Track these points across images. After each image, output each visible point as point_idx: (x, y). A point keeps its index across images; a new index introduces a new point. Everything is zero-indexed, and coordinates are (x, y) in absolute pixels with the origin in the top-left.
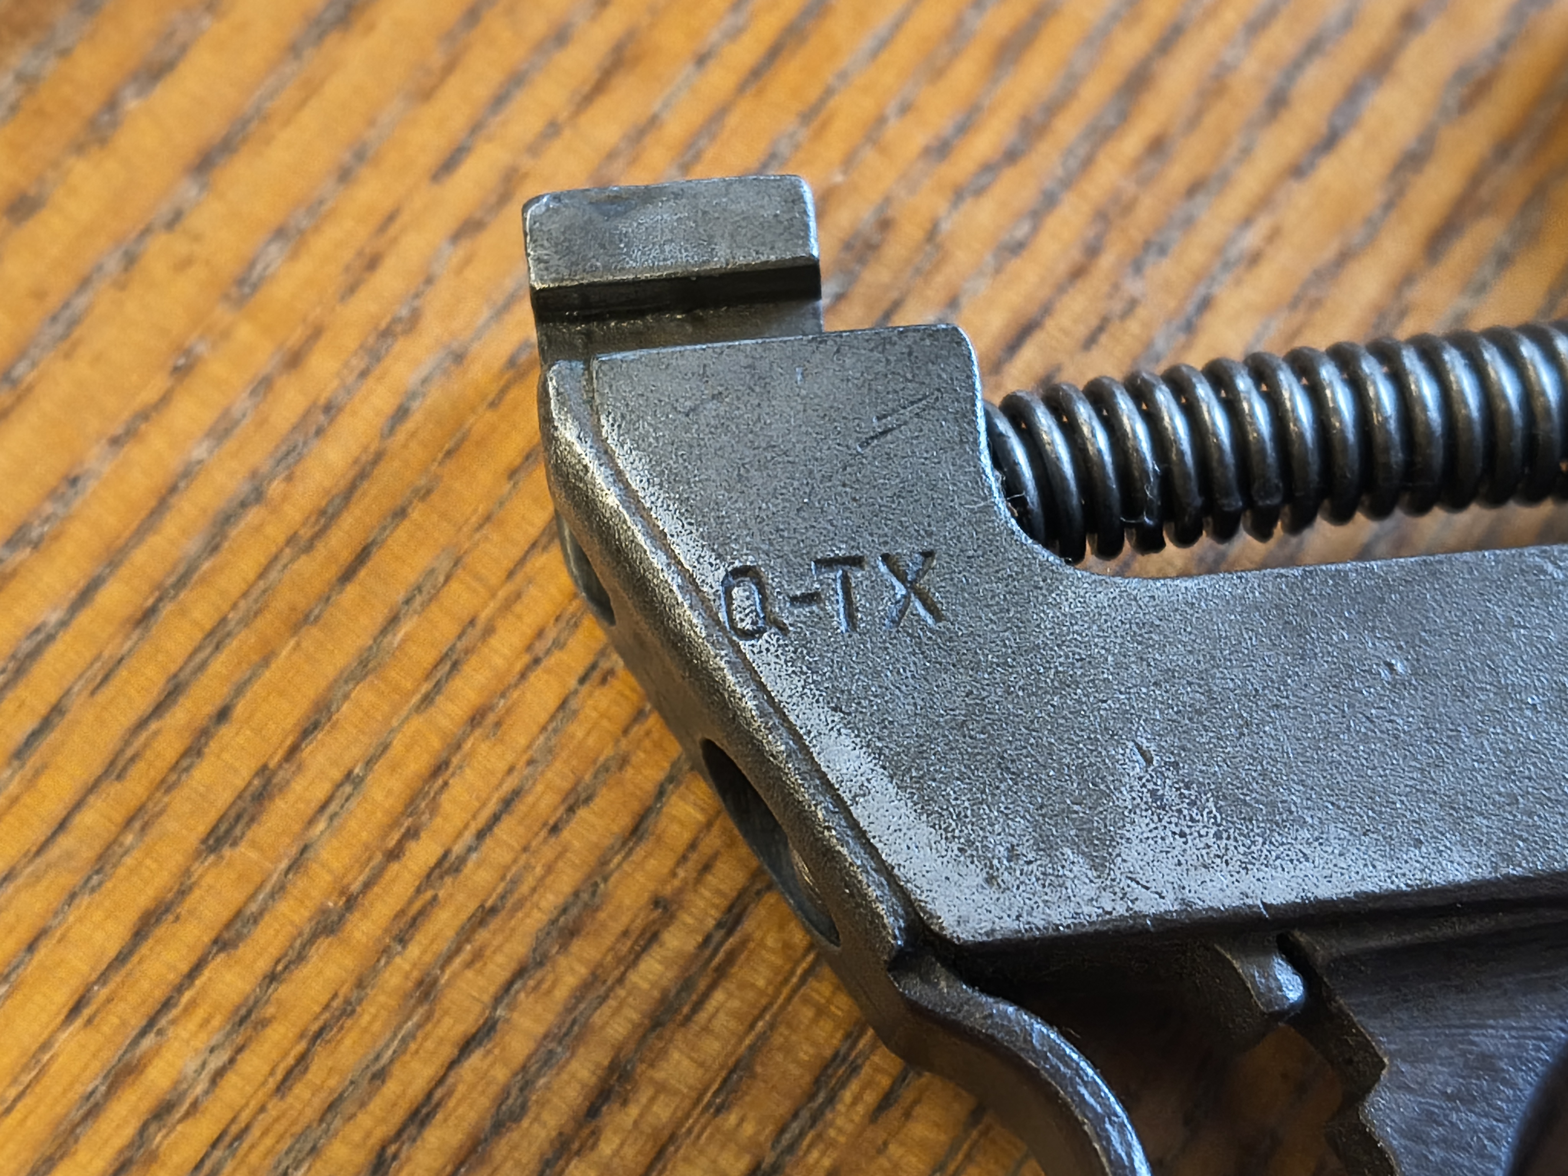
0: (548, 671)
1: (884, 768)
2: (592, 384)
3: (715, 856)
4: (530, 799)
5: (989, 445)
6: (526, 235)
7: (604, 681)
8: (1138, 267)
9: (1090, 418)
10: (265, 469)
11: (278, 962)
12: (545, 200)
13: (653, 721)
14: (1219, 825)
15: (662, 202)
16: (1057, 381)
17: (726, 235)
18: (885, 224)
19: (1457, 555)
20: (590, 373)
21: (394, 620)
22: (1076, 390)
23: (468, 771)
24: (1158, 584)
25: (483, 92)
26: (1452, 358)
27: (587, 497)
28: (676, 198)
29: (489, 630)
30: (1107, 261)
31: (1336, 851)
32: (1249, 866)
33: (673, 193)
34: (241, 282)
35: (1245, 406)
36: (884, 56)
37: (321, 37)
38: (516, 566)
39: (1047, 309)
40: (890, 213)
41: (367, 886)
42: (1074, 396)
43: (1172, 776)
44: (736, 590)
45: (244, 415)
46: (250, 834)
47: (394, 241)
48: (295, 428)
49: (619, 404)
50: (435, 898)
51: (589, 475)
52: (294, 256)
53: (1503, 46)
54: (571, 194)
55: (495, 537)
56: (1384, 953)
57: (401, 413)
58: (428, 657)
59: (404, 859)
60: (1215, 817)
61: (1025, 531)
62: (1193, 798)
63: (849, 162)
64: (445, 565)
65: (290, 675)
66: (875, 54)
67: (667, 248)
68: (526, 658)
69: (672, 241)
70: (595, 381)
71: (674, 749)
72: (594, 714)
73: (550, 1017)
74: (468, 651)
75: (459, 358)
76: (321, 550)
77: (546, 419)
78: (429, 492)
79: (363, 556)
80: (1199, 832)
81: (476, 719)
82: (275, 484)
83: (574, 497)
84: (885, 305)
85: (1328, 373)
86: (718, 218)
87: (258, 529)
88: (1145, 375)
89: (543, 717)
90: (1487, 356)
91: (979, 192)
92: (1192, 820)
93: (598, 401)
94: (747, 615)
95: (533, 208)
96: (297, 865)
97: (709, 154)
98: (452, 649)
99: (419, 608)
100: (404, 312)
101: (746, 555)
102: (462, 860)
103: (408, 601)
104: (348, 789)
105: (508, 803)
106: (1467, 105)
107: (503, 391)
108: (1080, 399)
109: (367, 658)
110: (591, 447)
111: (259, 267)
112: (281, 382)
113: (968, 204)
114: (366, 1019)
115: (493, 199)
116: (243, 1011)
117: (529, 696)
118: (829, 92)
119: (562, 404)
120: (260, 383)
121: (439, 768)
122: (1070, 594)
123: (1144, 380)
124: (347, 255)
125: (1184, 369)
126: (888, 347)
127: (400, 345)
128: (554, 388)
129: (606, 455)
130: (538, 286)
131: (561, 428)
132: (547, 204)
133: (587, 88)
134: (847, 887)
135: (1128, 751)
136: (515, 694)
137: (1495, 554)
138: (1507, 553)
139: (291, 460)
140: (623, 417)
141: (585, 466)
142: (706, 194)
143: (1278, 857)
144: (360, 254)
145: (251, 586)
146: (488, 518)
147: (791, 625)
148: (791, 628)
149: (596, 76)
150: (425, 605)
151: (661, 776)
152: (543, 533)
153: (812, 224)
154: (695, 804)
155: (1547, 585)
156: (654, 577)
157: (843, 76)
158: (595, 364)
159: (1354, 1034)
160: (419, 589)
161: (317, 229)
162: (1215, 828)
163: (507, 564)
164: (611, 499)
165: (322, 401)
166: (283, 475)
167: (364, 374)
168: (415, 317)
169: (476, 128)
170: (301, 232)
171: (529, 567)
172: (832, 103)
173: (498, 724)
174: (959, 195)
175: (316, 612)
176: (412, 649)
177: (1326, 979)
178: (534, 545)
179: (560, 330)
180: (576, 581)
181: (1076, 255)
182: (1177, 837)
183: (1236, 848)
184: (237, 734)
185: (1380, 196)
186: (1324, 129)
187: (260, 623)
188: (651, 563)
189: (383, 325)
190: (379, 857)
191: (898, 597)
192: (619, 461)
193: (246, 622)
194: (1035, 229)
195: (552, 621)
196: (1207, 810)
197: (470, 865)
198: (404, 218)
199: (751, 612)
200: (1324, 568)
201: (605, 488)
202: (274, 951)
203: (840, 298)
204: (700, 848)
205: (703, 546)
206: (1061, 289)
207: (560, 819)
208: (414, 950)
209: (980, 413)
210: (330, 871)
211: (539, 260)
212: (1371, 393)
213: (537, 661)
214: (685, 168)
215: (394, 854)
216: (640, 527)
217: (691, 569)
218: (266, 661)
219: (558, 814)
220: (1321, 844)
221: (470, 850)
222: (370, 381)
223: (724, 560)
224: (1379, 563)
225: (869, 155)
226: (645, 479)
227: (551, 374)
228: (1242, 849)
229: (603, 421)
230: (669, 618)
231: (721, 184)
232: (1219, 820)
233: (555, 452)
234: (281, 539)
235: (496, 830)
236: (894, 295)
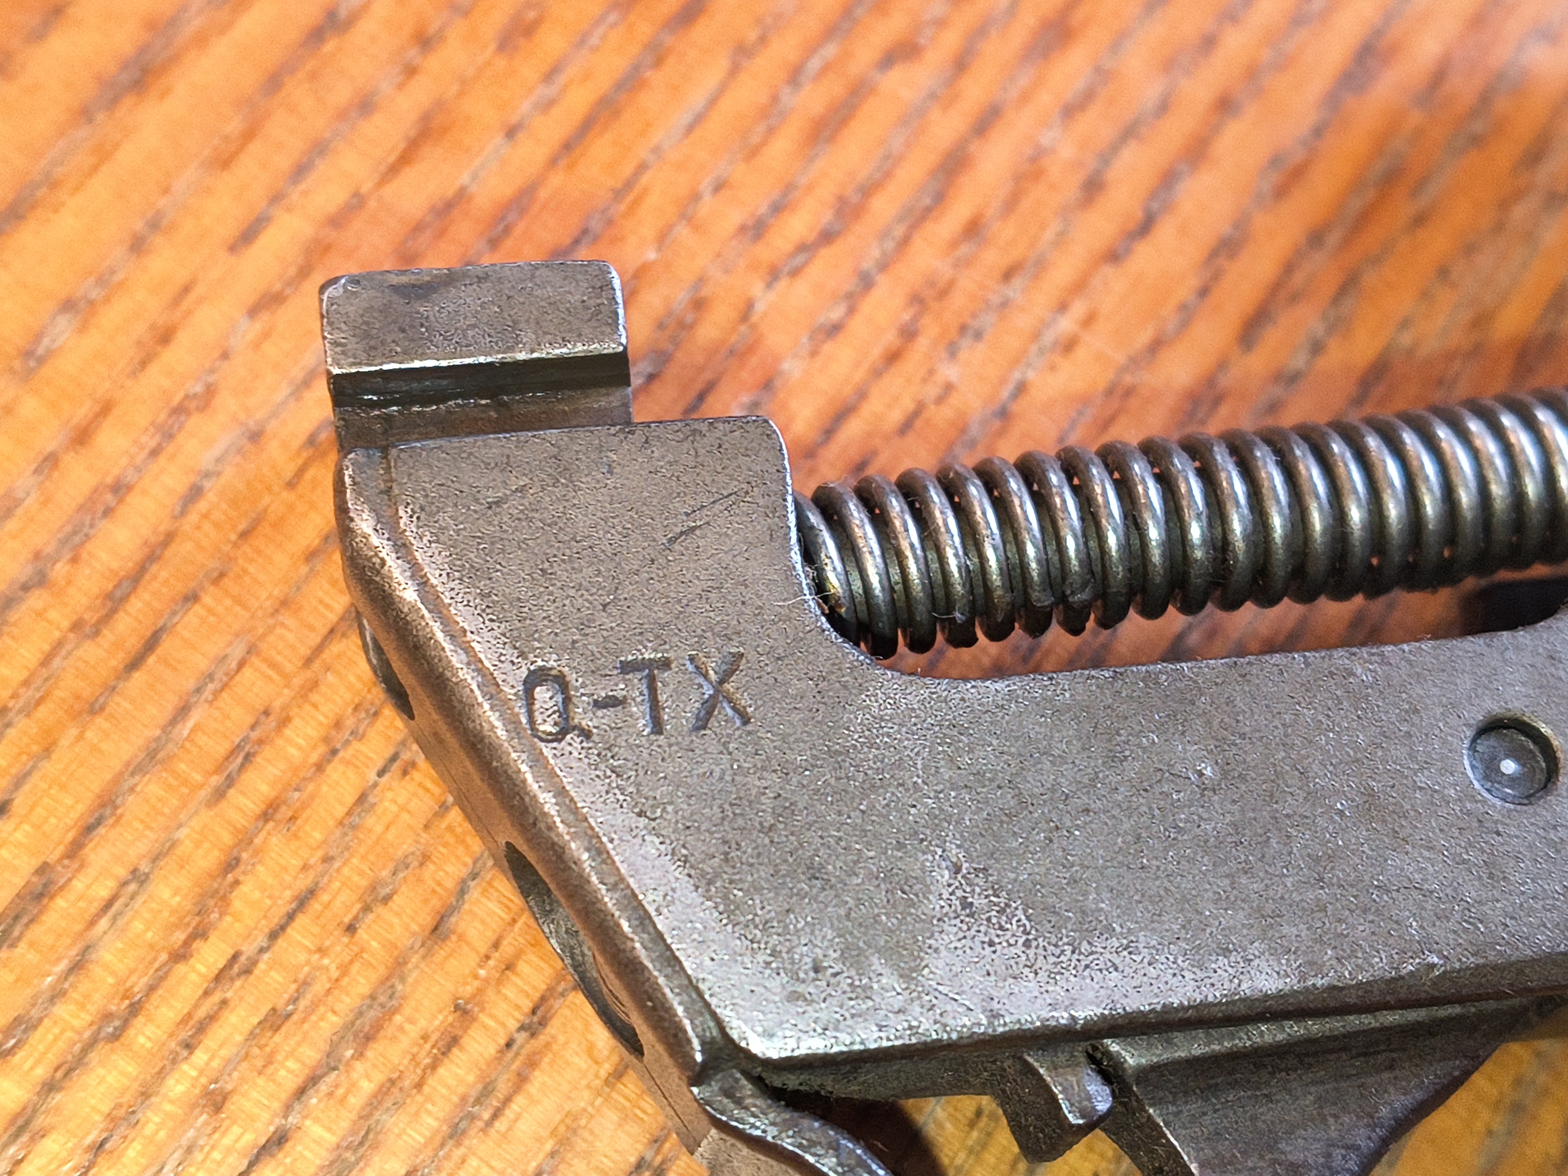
0: (348, 763)
1: (689, 876)
2: (390, 473)
3: (519, 954)
4: (325, 897)
5: (799, 540)
6: (322, 317)
7: (405, 773)
8: (953, 351)
9: (902, 512)
10: (49, 549)
11: (56, 1070)
12: (343, 281)
13: (455, 816)
14: (1029, 934)
15: (465, 285)
16: (870, 471)
17: (531, 321)
18: (699, 304)
19: (1267, 657)
20: (389, 462)
21: (183, 711)
22: (889, 484)
23: (260, 868)
24: (969, 686)
25: (283, 162)
26: (1264, 456)
27: (384, 591)
28: (479, 282)
29: (285, 721)
30: (922, 343)
31: (1146, 961)
32: (1058, 977)
33: (477, 277)
34: (28, 354)
35: (1058, 500)
36: (698, 133)
37: (114, 102)
38: (313, 653)
39: (862, 395)
40: (705, 292)
41: (152, 989)
42: (887, 489)
43: (981, 884)
44: (538, 689)
45: (28, 494)
46: (29, 935)
47: (189, 313)
48: (81, 508)
49: (418, 495)
50: (224, 1002)
51: (386, 568)
52: (83, 329)
53: (1318, 132)
54: (369, 276)
55: (290, 622)
56: (1192, 1063)
57: (195, 493)
58: (221, 749)
59: (192, 961)
60: (1024, 925)
61: (836, 630)
62: (1002, 905)
63: (662, 238)
64: (238, 651)
65: (73, 767)
66: (690, 129)
67: (470, 333)
68: (322, 749)
69: (474, 326)
70: (393, 470)
71: (476, 845)
72: (394, 808)
73: (345, 1124)
74: (260, 742)
75: (256, 436)
76: (108, 635)
77: (342, 510)
78: (222, 575)
79: (151, 644)
80: (1007, 941)
81: (267, 815)
82: (59, 566)
83: (370, 591)
84: (698, 386)
85: (1139, 468)
86: (523, 303)
87: (40, 614)
88: (957, 467)
89: (340, 811)
90: (1298, 453)
91: (795, 273)
92: (1001, 928)
93: (397, 492)
94: (549, 716)
95: (331, 289)
96: (78, 966)
97: (519, 229)
98: (246, 739)
99: (210, 698)
100: (199, 388)
101: (550, 653)
102: (253, 963)
103: (198, 690)
104: (132, 887)
105: (303, 901)
106: (1281, 192)
107: (301, 472)
108: (893, 491)
109: (154, 750)
110: (389, 539)
111: (46, 341)
112: (68, 459)
113: (783, 284)
114: (150, 1128)
115: (292, 271)
116: (20, 1122)
117: (325, 788)
118: (642, 168)
119: (359, 494)
120: (46, 459)
121: (231, 864)
122: (880, 695)
123: (957, 473)
124: (140, 329)
125: (996, 461)
126: (698, 438)
127: (194, 421)
128: (350, 476)
129: (402, 548)
130: (336, 371)
131: (356, 518)
132: (344, 285)
133: (392, 158)
134: (650, 1000)
135: (937, 857)
136: (311, 787)
137: (1304, 657)
138: (1317, 655)
139: (77, 539)
140: (422, 509)
141: (382, 559)
142: (511, 278)
143: (1087, 966)
144: (153, 327)
145: (32, 674)
146: (284, 603)
147: (595, 727)
148: (595, 731)
149: (402, 146)
150: (216, 694)
151: (464, 872)
152: (342, 619)
153: (621, 311)
154: (499, 902)
155: (1356, 689)
156: (453, 675)
157: (656, 150)
158: (394, 452)
159: (1163, 1145)
160: (211, 677)
161: (107, 300)
162: (1024, 938)
163: (304, 651)
164: (409, 594)
165: (109, 480)
166: (69, 556)
167: (155, 453)
168: (210, 391)
169: (276, 198)
170: (91, 303)
171: (326, 655)
172: (645, 179)
173: (293, 819)
174: (773, 275)
175: (102, 700)
176: (202, 739)
177: (1135, 1089)
178: (332, 631)
179: (358, 414)
180: (375, 672)
181: (890, 338)
182: (986, 946)
183: (1045, 957)
184: (15, 830)
185: (1194, 282)
186: (1140, 215)
187: (42, 712)
188: (450, 662)
189: (176, 401)
190: (164, 957)
191: (706, 696)
192: (416, 553)
193: (27, 711)
194: (851, 311)
195: (350, 710)
196: (1016, 919)
197: (261, 966)
198: (199, 290)
199: (554, 712)
200: (1135, 669)
201: (403, 582)
202: (52, 1058)
203: (651, 378)
204: (502, 948)
205: (505, 644)
206: (877, 373)
207: (356, 918)
208: (200, 1056)
209: (791, 507)
210: (113, 973)
211: (335, 344)
212: (1183, 489)
213: (334, 752)
214: (494, 243)
215: (180, 955)
216: (438, 624)
217: (492, 668)
218: (47, 751)
219: (354, 911)
220: (1130, 953)
221: (262, 950)
222: (162, 460)
223: (526, 658)
224: (1189, 664)
225: (682, 232)
226: (444, 573)
227: (347, 462)
228: (1052, 959)
229: (401, 513)
230: (469, 719)
231: (526, 268)
232: (1028, 927)
233: (351, 545)
234: (65, 624)
235: (289, 930)
236: (708, 375)
